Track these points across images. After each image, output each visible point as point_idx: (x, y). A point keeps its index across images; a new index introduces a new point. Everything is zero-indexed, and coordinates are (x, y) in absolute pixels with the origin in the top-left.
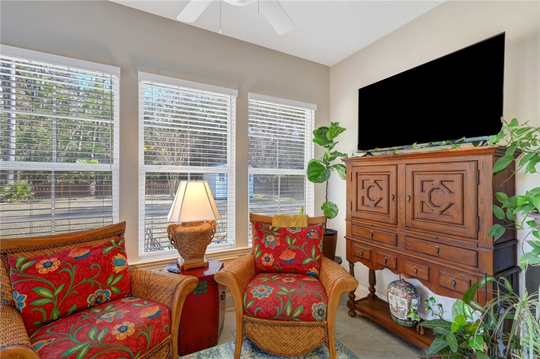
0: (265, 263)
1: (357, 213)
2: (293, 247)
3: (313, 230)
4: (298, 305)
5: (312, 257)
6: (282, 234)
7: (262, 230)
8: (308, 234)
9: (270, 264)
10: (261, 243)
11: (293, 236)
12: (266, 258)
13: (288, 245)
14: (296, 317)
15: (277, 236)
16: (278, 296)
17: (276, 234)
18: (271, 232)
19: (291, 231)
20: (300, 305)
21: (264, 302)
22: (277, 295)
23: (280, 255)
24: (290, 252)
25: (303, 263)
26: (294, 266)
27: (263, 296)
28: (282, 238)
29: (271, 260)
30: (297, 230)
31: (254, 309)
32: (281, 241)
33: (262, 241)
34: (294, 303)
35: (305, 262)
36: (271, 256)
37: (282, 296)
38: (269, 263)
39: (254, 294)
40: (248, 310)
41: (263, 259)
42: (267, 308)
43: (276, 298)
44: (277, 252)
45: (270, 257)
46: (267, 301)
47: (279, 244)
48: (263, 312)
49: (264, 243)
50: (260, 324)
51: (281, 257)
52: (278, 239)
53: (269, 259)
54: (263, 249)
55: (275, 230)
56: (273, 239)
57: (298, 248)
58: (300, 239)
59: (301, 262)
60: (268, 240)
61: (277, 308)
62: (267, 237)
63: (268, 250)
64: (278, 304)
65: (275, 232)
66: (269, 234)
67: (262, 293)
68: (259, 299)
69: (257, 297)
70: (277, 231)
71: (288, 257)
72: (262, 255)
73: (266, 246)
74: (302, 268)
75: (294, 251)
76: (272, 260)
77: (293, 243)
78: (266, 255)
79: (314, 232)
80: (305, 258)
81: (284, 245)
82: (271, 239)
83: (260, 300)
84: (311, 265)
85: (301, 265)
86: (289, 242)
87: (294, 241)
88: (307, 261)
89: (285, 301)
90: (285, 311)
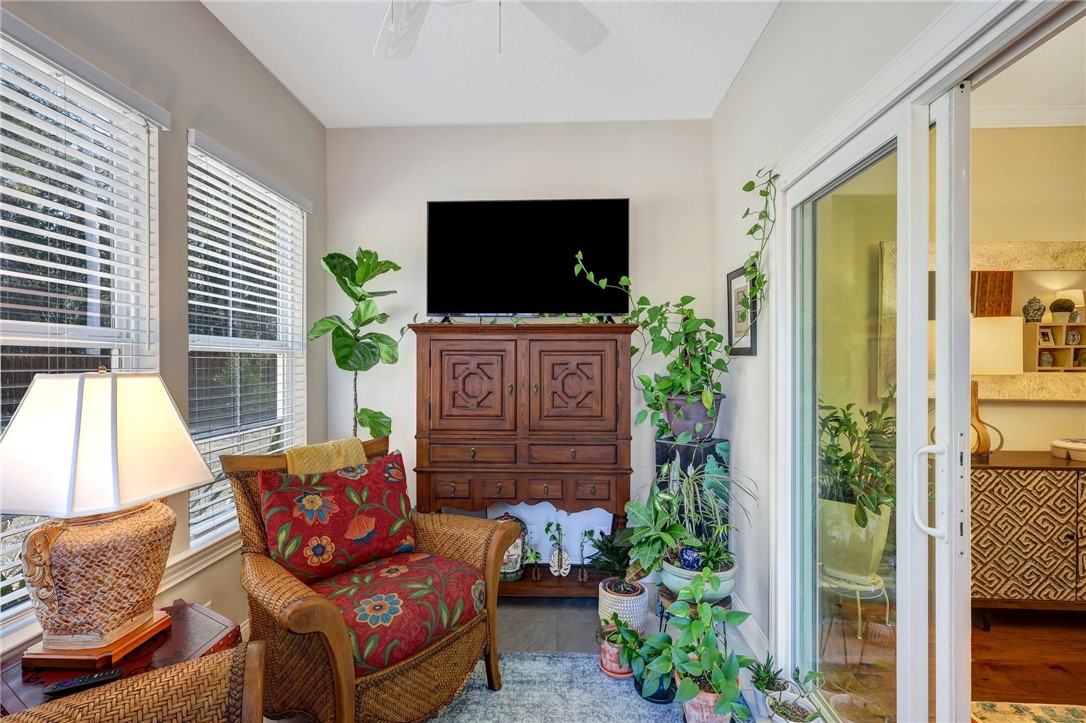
0: (315, 559)
1: (444, 422)
2: (368, 507)
3: (391, 465)
4: (455, 601)
5: (402, 517)
6: (334, 485)
7: (282, 488)
8: (387, 475)
9: (327, 558)
10: (295, 519)
11: (359, 485)
12: (314, 549)
13: (356, 506)
14: (455, 625)
15: (324, 494)
16: (419, 602)
17: (320, 489)
18: (308, 488)
19: (349, 476)
20: (458, 598)
21: (400, 624)
22: (416, 599)
23: (345, 532)
24: (364, 519)
25: (391, 534)
26: (376, 545)
27: (392, 616)
28: (338, 495)
29: (329, 548)
30: (359, 471)
31: (383, 651)
32: (338, 502)
33: (296, 513)
34: (448, 601)
35: (395, 529)
36: (326, 540)
37: (426, 598)
38: (325, 556)
39: (368, 621)
40: (366, 662)
41: (308, 552)
42: (410, 634)
43: (418, 606)
44: (338, 527)
45: (324, 542)
46: (407, 620)
47: (336, 509)
48: (403, 646)
49: (302, 515)
51: (349, 536)
52: (331, 498)
53: (324, 548)
54: (301, 529)
55: (315, 480)
56: (319, 502)
57: (377, 505)
58: (374, 487)
59: (388, 531)
60: (308, 507)
61: (427, 623)
62: (304, 501)
63: (317, 530)
64: (425, 616)
65: (316, 484)
66: (306, 494)
67: (380, 614)
68: (387, 625)
69: (380, 623)
70: (319, 483)
71: (361, 529)
72: (304, 544)
73: (310, 521)
74: (390, 543)
75: (369, 514)
76: (331, 548)
77: (364, 499)
78: (314, 542)
79: (394, 467)
80: (392, 522)
81: (348, 509)
82: (314, 504)
83: (390, 627)
84: (402, 534)
85: (388, 537)
86: (356, 500)
87: (365, 494)
88: (397, 526)
89: (435, 604)
90: (441, 622)
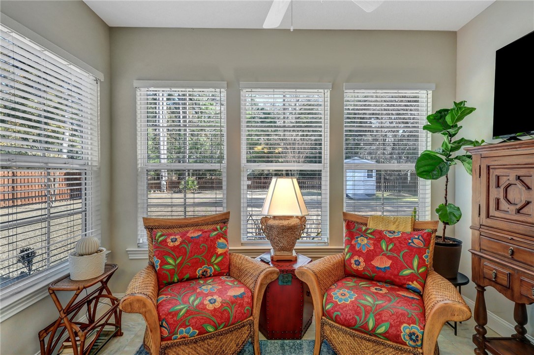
0: (355, 266)
1: (488, 220)
2: (389, 254)
3: (416, 237)
4: (383, 321)
5: (413, 269)
6: (377, 237)
7: (354, 230)
8: (410, 241)
9: (360, 268)
10: (351, 245)
11: (390, 241)
12: (356, 261)
13: (383, 251)
14: (380, 334)
15: (370, 239)
16: (360, 305)
17: (370, 236)
18: (364, 234)
19: (388, 235)
20: (386, 321)
21: (344, 307)
22: (359, 303)
23: (372, 261)
24: (385, 258)
25: (400, 274)
26: (389, 275)
27: (343, 301)
28: (376, 242)
29: (362, 264)
30: (396, 234)
31: (333, 313)
32: (374, 245)
33: (353, 242)
34: (378, 317)
35: (404, 273)
36: (361, 260)
37: (365, 306)
38: (359, 267)
39: (334, 296)
40: (326, 311)
41: (353, 261)
42: (347, 315)
43: (358, 307)
44: (369, 257)
45: (360, 260)
46: (347, 308)
47: (372, 248)
48: (341, 317)
49: (355, 244)
50: (340, 330)
51: (373, 263)
52: (372, 242)
53: (359, 262)
54: (353, 250)
55: (369, 231)
56: (365, 241)
57: (395, 255)
58: (398, 245)
59: (399, 272)
60: (359, 242)
61: (357, 318)
62: (359, 239)
63: (359, 253)
64: (358, 314)
65: (369, 233)
66: (361, 236)
67: (343, 298)
68: (339, 303)
69: (337, 300)
70: (371, 233)
71: (382, 263)
72: (351, 257)
73: (357, 249)
74: (400, 279)
75: (389, 257)
76: (363, 264)
77: (389, 249)
78: (356, 258)
79: (418, 238)
80: (403, 268)
81: (378, 250)
82: (363, 242)
83: (339, 305)
84: (412, 278)
85: (397, 275)
86: (384, 247)
87: (391, 246)
88: (407, 272)
89: (367, 313)
90: (367, 323)
